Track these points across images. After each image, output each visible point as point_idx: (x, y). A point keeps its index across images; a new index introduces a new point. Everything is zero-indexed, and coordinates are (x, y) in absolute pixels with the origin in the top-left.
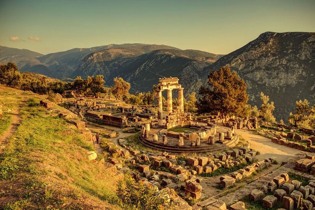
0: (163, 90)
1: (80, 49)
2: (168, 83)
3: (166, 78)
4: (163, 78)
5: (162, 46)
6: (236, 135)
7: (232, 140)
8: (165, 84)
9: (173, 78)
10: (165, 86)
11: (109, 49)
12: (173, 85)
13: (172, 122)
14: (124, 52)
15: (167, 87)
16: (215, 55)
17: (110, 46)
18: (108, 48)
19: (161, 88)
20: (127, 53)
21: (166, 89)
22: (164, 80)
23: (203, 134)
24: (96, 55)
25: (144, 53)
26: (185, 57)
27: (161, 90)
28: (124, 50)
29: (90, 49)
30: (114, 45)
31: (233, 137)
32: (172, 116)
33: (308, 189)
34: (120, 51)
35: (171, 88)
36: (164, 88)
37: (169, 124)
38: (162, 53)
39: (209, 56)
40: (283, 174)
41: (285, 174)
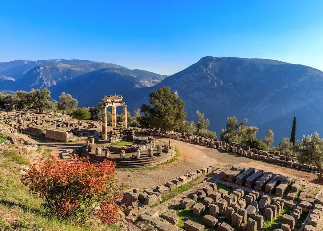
0: (107, 107)
1: (25, 61)
2: (113, 100)
3: (111, 96)
4: (108, 96)
5: (111, 64)
6: (173, 148)
7: (170, 152)
8: (110, 101)
9: (117, 96)
10: (110, 103)
11: (57, 64)
12: (117, 102)
13: (116, 137)
14: (73, 67)
15: (111, 104)
16: (160, 75)
17: (59, 60)
18: (56, 62)
19: (106, 105)
20: (76, 69)
21: (111, 106)
22: (109, 97)
23: (143, 147)
24: (43, 68)
25: (93, 70)
26: (133, 76)
27: (106, 107)
28: (73, 66)
29: (37, 62)
30: (63, 60)
31: (170, 150)
32: (116, 131)
33: (232, 197)
34: (69, 66)
35: (115, 105)
36: (109, 105)
37: (112, 139)
38: (111, 71)
39: (155, 76)
40: (212, 183)
41: (213, 184)
